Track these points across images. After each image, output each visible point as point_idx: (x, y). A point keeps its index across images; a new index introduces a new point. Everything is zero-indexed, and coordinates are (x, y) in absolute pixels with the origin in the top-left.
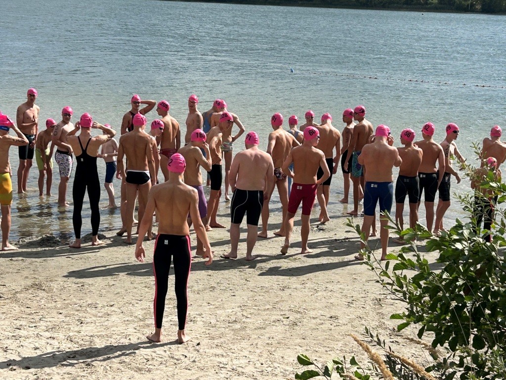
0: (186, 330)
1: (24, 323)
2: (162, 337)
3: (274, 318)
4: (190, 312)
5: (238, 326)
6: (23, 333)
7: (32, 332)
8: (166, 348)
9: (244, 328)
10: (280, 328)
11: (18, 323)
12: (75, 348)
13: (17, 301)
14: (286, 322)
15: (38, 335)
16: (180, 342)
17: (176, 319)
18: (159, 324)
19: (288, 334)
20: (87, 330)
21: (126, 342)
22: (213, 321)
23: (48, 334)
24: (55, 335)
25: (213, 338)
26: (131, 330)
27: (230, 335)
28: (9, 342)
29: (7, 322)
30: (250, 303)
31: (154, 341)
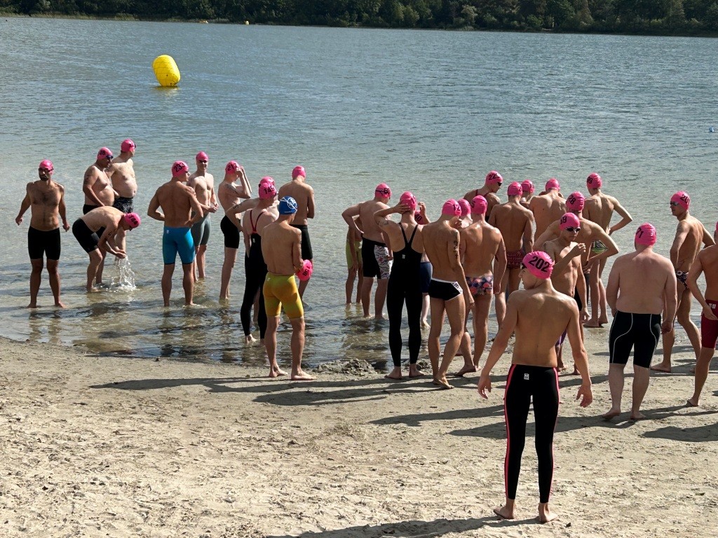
0: (551, 504)
1: (324, 481)
2: (515, 512)
3: (680, 493)
4: (557, 478)
5: (627, 502)
6: (323, 494)
7: (335, 494)
8: (522, 528)
9: (636, 506)
10: (690, 509)
11: (317, 480)
12: (394, 519)
13: (315, 450)
14: (699, 500)
15: (343, 499)
16: (541, 520)
17: (536, 487)
18: (511, 492)
19: (703, 519)
20: (410, 495)
21: (464, 515)
22: (590, 494)
23: (356, 498)
24: (367, 500)
25: (590, 518)
26: (471, 499)
27: (615, 515)
28: (305, 505)
29: (302, 478)
30: (645, 470)
31: (504, 517)
